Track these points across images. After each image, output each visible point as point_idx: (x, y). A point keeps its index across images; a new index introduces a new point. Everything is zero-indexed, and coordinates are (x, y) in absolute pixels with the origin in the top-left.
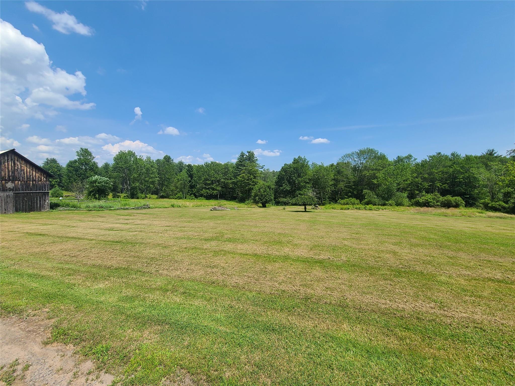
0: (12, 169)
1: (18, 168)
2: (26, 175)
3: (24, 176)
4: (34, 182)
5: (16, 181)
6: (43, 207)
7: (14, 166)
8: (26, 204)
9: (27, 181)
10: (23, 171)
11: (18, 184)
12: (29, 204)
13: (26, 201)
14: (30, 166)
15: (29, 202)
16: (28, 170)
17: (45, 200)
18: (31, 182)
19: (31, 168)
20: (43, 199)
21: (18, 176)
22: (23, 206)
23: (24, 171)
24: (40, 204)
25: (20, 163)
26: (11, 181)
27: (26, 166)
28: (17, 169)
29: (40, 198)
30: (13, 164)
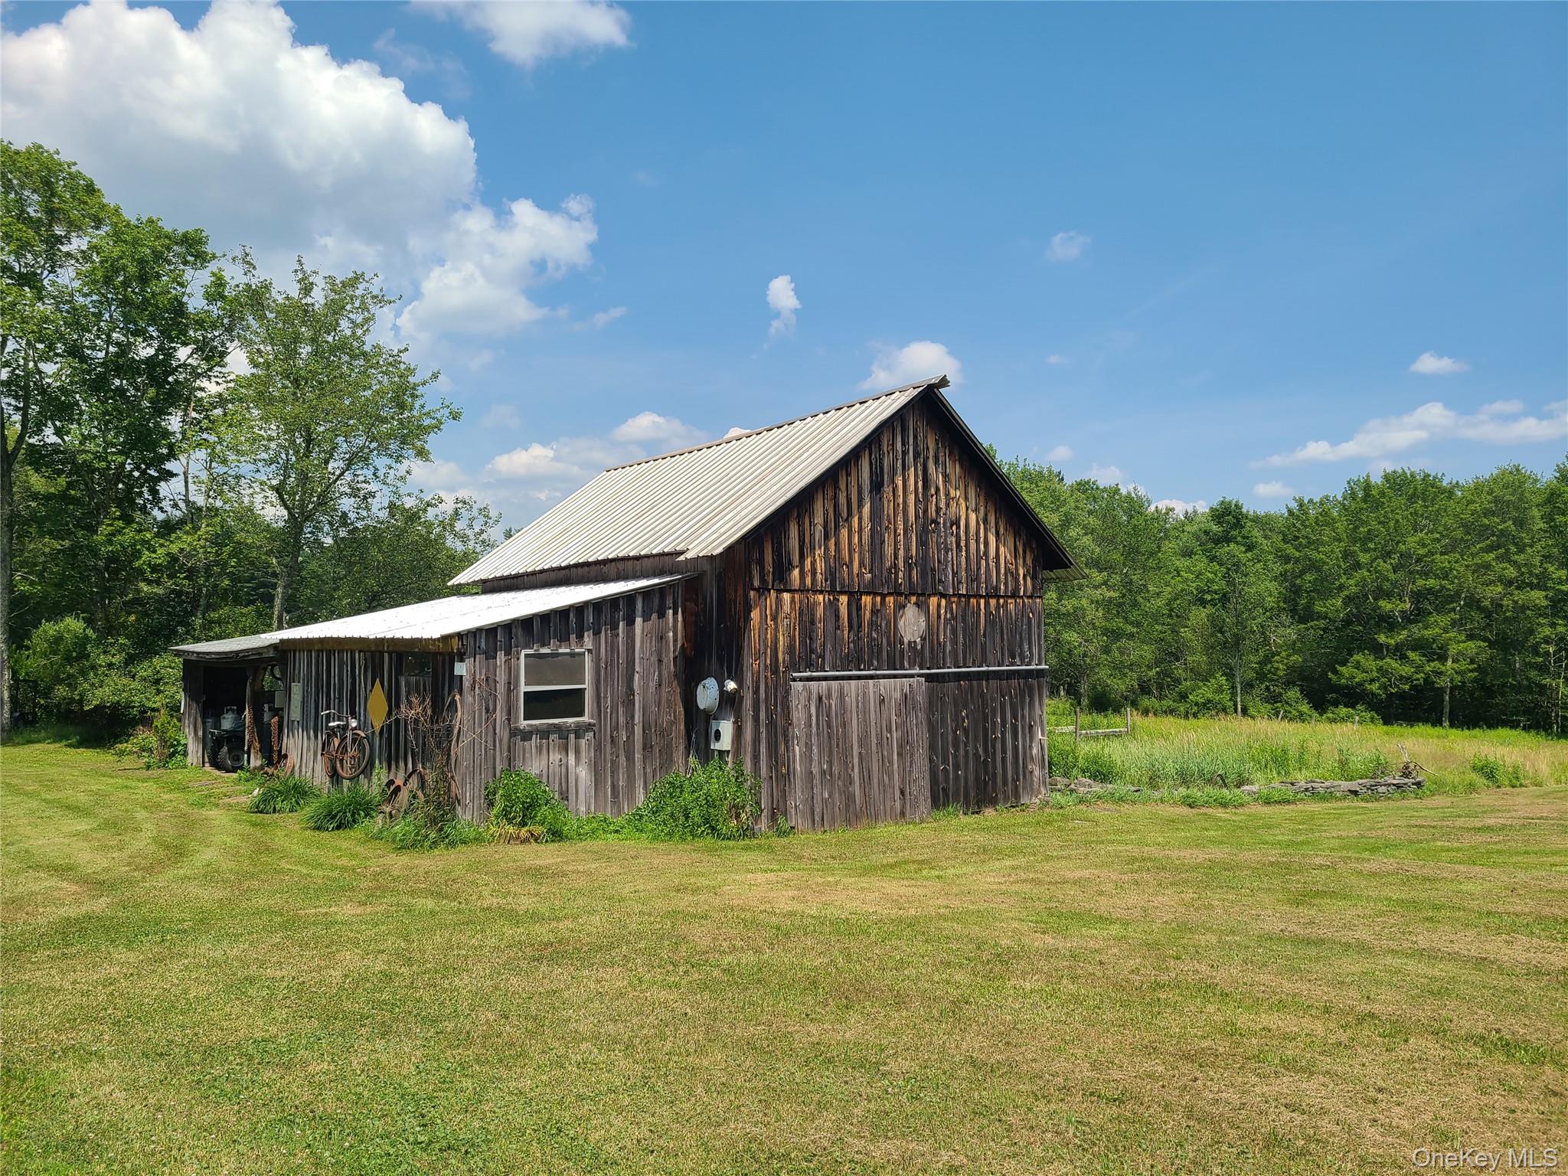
0: (917, 517)
1: (938, 509)
2: (964, 553)
3: (959, 564)
4: (993, 602)
5: (929, 595)
6: (1024, 777)
7: (923, 495)
8: (967, 752)
9: (968, 597)
10: (954, 528)
11: (939, 616)
12: (976, 755)
13: (966, 731)
14: (978, 495)
15: (976, 738)
16: (973, 516)
17: (1031, 727)
18: (982, 601)
19: (982, 509)
20: (1023, 716)
21: (939, 562)
22: (957, 767)
23: (958, 527)
24: (1016, 748)
25: (945, 476)
26: (914, 599)
27: (966, 499)
28: (934, 514)
29: (1015, 716)
30: (920, 484)
